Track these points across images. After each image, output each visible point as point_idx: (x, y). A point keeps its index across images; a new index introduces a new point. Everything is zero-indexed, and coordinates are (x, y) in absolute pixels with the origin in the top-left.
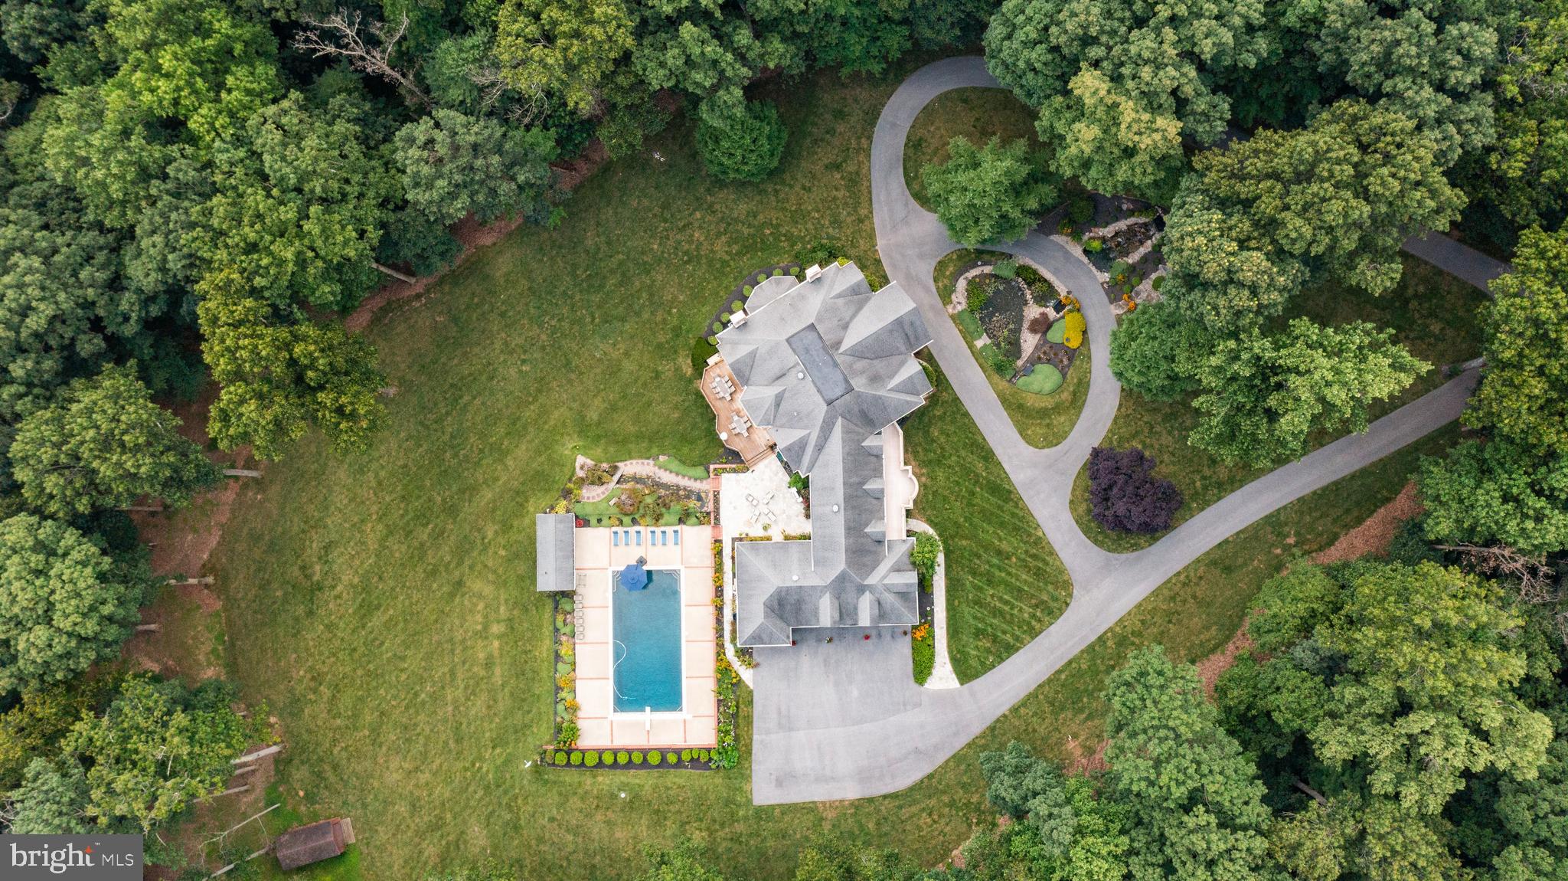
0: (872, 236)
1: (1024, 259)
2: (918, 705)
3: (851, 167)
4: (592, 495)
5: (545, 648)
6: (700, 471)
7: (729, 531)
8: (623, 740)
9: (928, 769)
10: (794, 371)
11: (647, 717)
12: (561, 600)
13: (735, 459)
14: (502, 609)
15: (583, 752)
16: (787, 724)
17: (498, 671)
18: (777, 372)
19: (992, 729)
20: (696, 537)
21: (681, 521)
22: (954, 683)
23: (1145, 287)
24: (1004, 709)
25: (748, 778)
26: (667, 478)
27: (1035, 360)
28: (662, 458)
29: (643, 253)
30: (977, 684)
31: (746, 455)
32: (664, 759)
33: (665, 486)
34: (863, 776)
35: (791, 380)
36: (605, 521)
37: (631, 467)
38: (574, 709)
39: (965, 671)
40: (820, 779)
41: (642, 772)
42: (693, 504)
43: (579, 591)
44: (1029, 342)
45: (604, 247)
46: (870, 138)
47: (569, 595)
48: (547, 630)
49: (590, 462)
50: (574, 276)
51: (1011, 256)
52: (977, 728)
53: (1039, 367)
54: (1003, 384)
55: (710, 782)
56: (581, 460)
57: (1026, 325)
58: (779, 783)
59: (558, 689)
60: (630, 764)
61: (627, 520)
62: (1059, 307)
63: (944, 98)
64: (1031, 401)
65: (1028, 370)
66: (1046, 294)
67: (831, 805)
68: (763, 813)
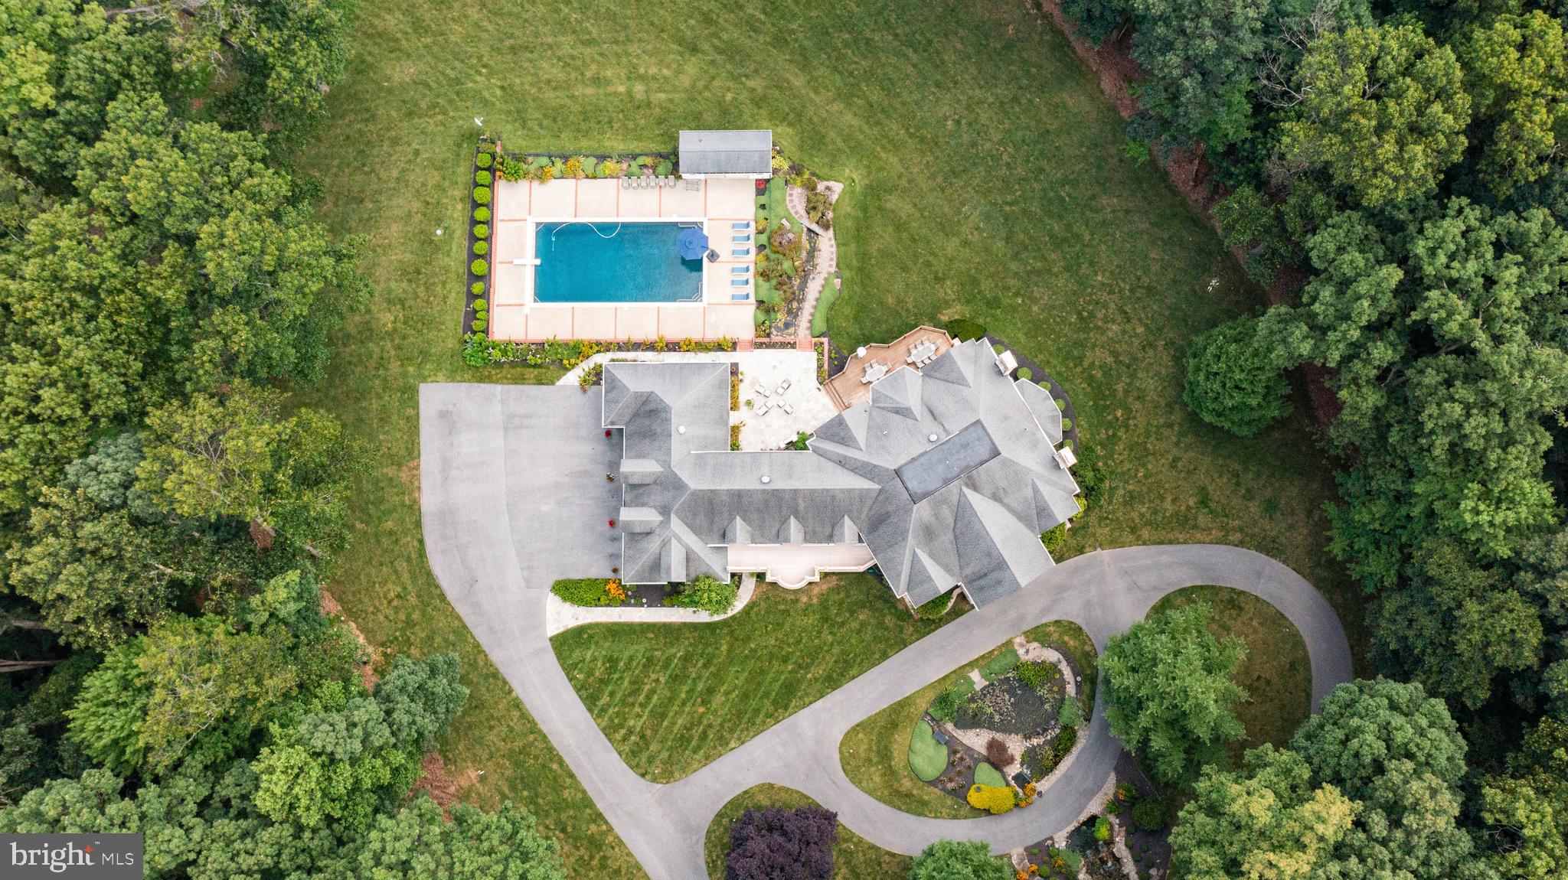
0: (1114, 543)
1: (1084, 737)
2: (529, 584)
3: (1203, 519)
4: (795, 199)
5: (615, 144)
6: (820, 326)
7: (746, 359)
8: (503, 234)
9: (451, 595)
10: (940, 430)
11: (530, 260)
12: (670, 162)
13: (834, 368)
14: (662, 96)
15: (491, 186)
16: (512, 425)
17: (590, 91)
18: (939, 409)
19: (496, 675)
20: (741, 321)
21: (760, 303)
22: (553, 629)
24: (519, 691)
25: (452, 377)
26: (814, 288)
27: (953, 746)
28: (837, 282)
29: (1092, 264)
30: (551, 657)
31: (839, 382)
32: (479, 278)
33: (803, 286)
34: (447, 516)
35: (928, 426)
36: (762, 213)
37: (827, 245)
38: (541, 176)
39: (567, 644)
40: (446, 464)
41: (465, 255)
42: (781, 317)
43: (680, 183)
44: (977, 740)
45: (1098, 217)
46: (1241, 544)
47: (675, 170)
48: (634, 146)
49: (834, 198)
50: (1065, 181)
51: (1088, 720)
52: (497, 656)
53: (944, 751)
54: (923, 704)
55: (448, 334)
56: (838, 187)
57: (999, 736)
58: (444, 415)
59: (565, 158)
60: (474, 239)
61: (763, 239)
62: (1020, 779)
63: (1297, 641)
64: (900, 739)
65: (941, 737)
66: (1040, 765)
67: (415, 476)
68: (410, 396)
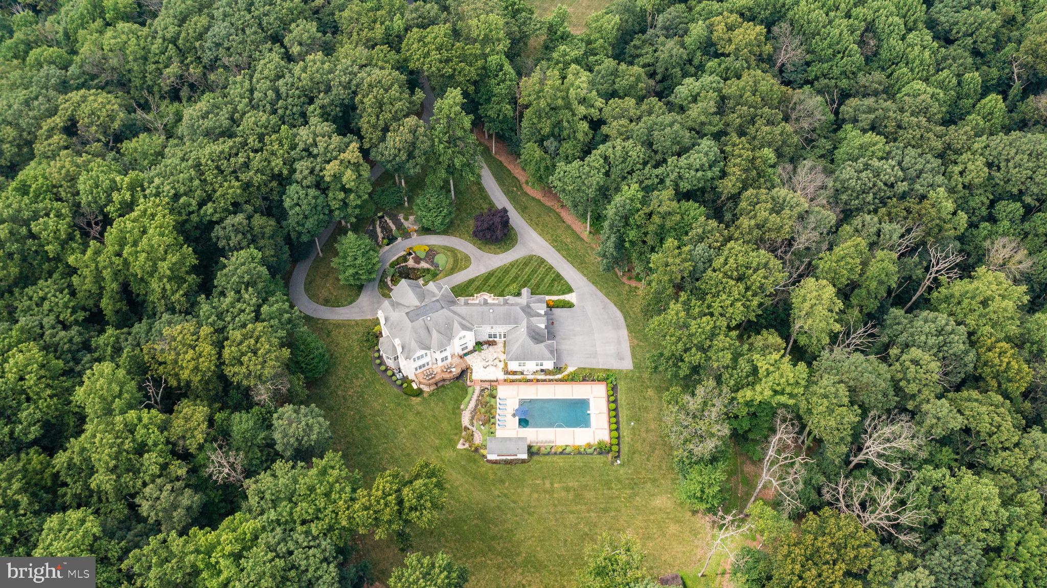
0: (366, 321)
1: (387, 265)
2: (583, 307)
3: (330, 327)
4: (478, 439)
5: (560, 461)
6: (470, 390)
7: (501, 376)
8: (605, 425)
9: (612, 305)
10: (427, 323)
11: (592, 411)
12: (532, 451)
13: (464, 373)
14: (538, 482)
15: (611, 438)
16: (595, 355)
17: (571, 484)
18: (425, 331)
19: (593, 283)
20: (503, 392)
21: (495, 397)
22: (573, 294)
23: (406, 224)
24: (585, 279)
25: (621, 371)
26: (472, 404)
27: (432, 263)
28: (462, 407)
29: (354, 419)
30: (573, 287)
31: (464, 367)
32: (613, 402)
33: (476, 406)
34: (617, 328)
35: (430, 324)
36: (492, 430)
37: (465, 421)
38: (590, 446)
39: (570, 290)
40: (619, 342)
42: (487, 392)
43: (528, 442)
44: (424, 265)
45: (347, 439)
46: (319, 319)
47: (530, 447)
48: (549, 459)
49: (462, 441)
50: (360, 453)
51: (385, 271)
52: (593, 288)
53: (435, 261)
54: (441, 275)
55: (622, 386)
56: (460, 446)
57: (417, 266)
58: (622, 359)
59: (580, 453)
60: (617, 423)
61: (492, 420)
62: (410, 254)
63: (307, 290)
64: (449, 266)
65: (437, 266)
66: (405, 259)
67: (631, 341)
68: (637, 366)
